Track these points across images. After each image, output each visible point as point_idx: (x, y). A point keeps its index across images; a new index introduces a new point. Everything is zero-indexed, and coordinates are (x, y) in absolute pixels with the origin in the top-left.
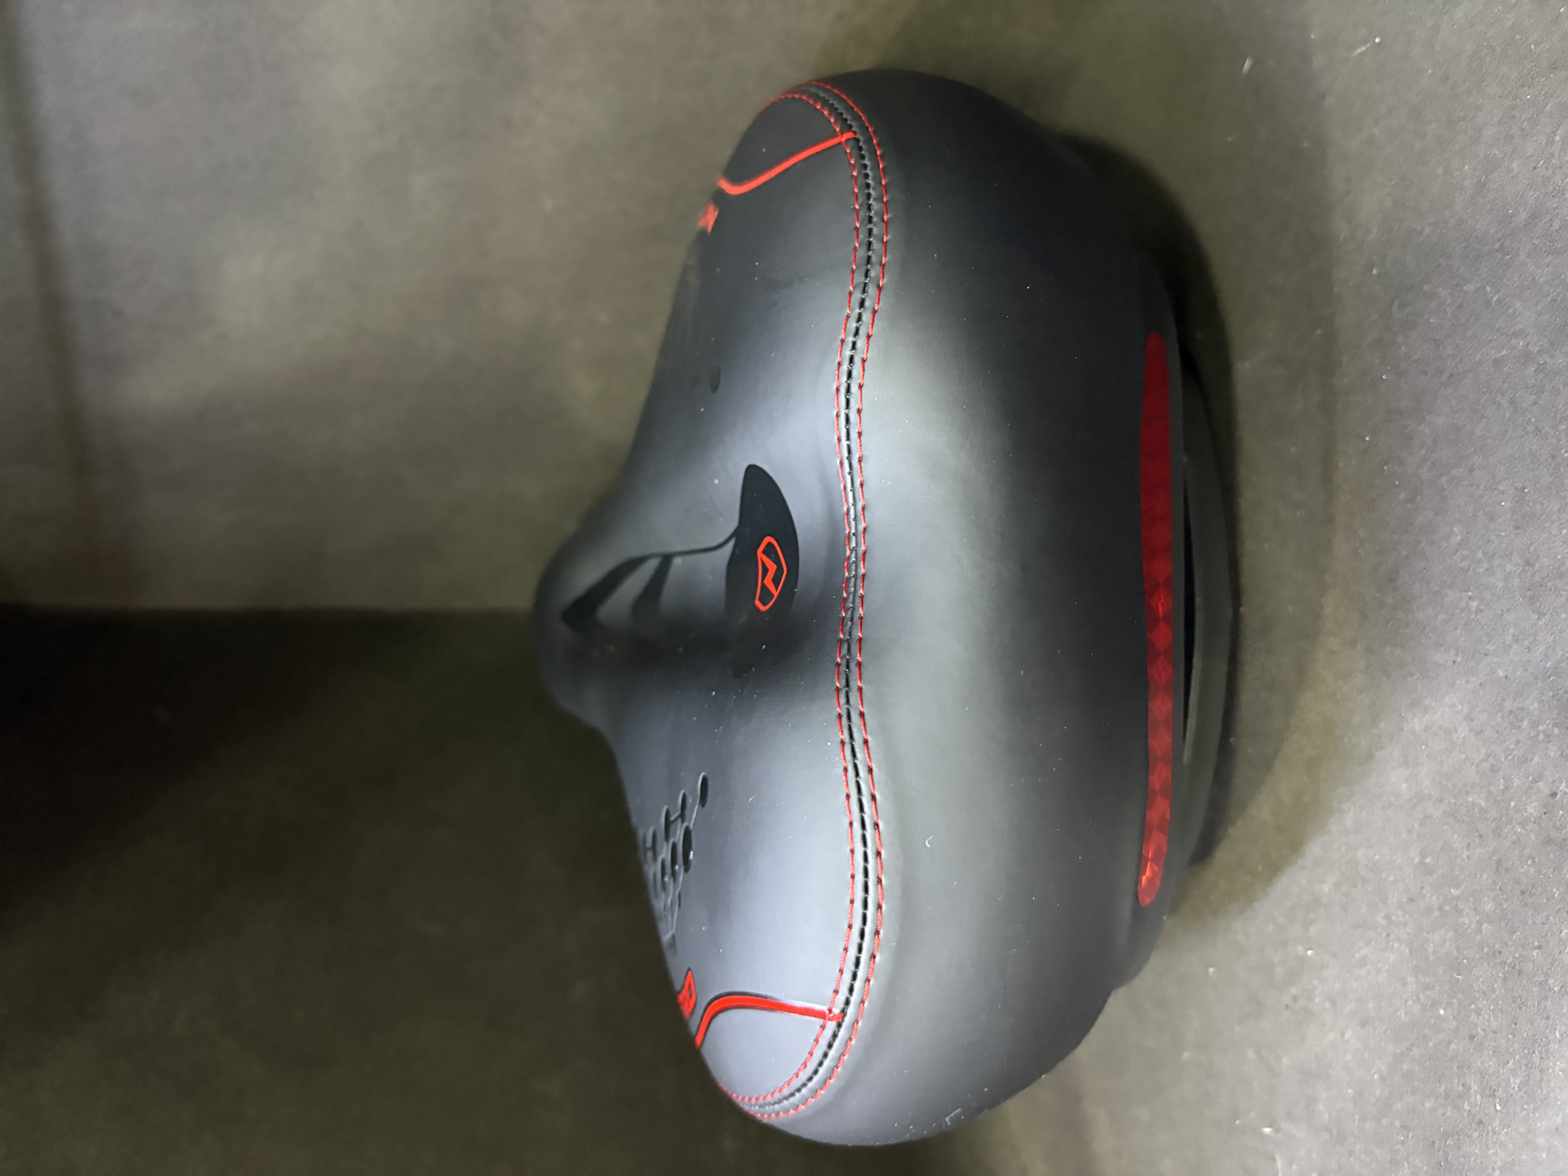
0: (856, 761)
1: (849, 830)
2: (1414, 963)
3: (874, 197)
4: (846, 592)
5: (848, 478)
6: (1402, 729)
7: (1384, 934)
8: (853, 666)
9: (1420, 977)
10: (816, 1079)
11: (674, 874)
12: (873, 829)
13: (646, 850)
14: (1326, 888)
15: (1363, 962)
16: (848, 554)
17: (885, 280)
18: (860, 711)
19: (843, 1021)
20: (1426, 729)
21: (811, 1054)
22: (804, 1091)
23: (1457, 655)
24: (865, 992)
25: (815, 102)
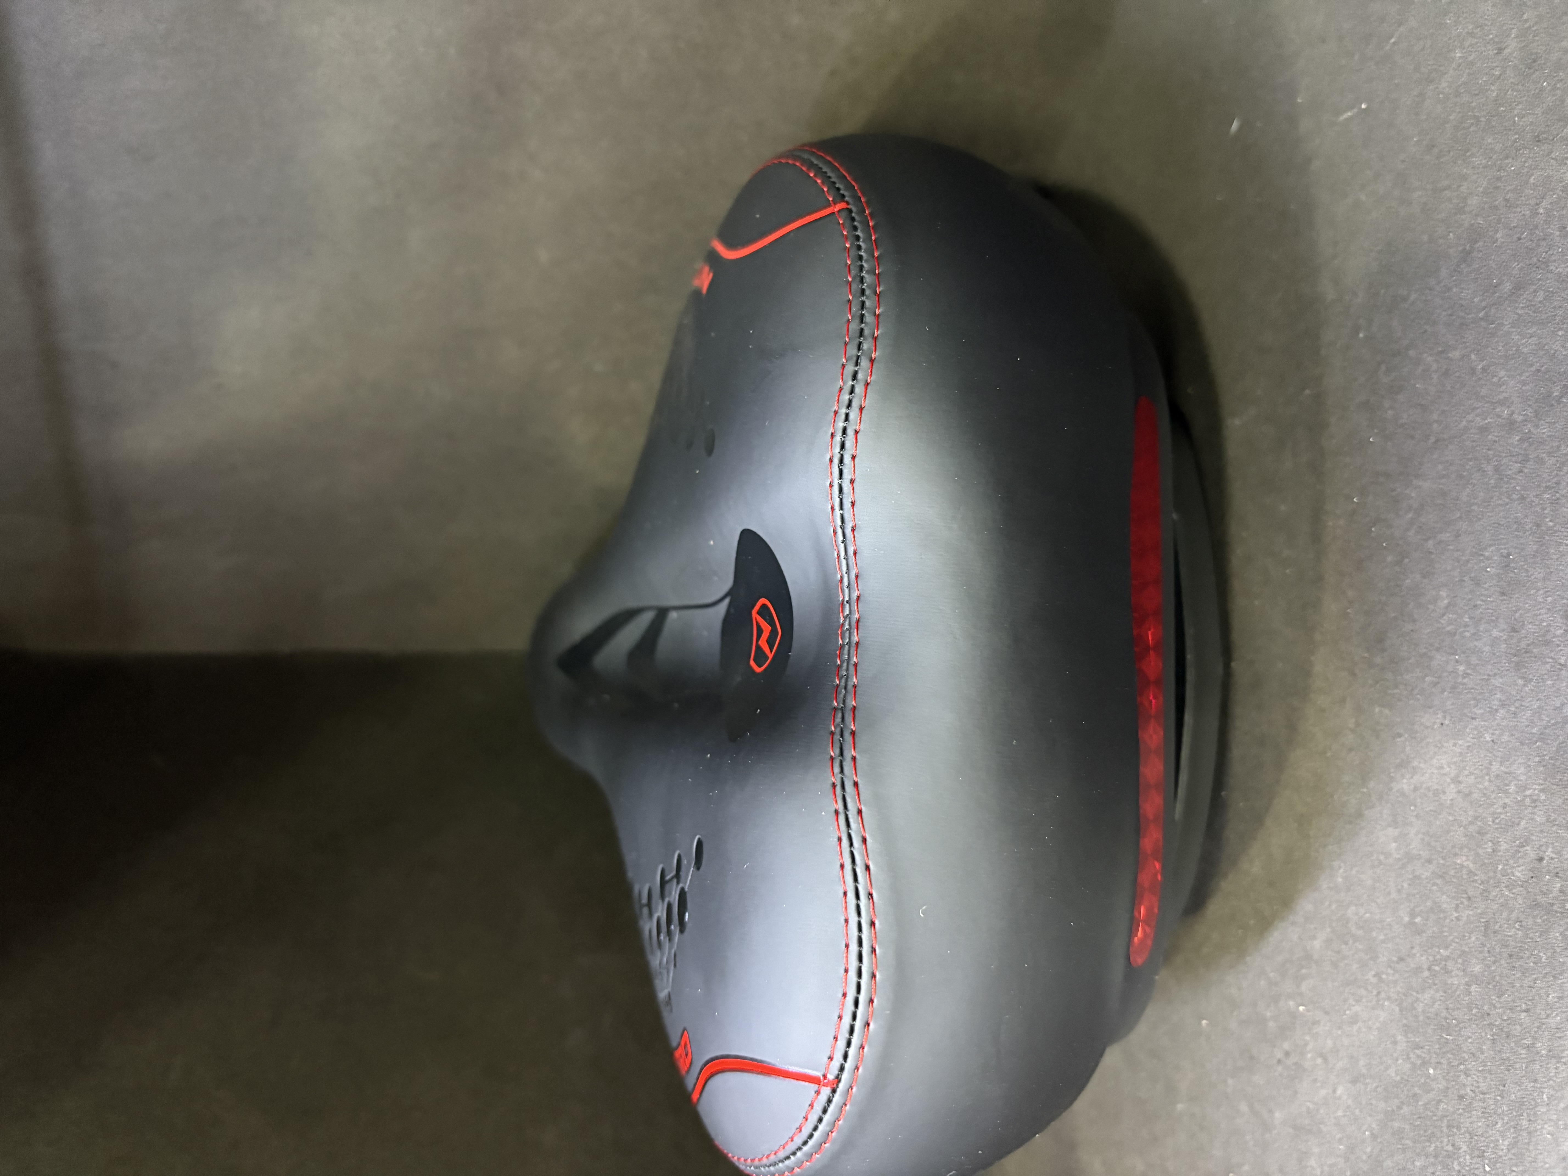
0: (850, 831)
1: (843, 899)
2: (1405, 1021)
3: (866, 269)
4: (840, 659)
5: (842, 546)
6: (1391, 789)
7: (1375, 993)
8: (847, 736)
9: (1409, 1035)
10: (811, 1143)
11: (669, 933)
12: (867, 899)
13: (642, 906)
14: (1317, 944)
15: (1354, 1020)
16: (842, 621)
17: (877, 354)
18: (854, 781)
19: (837, 1086)
20: (1416, 789)
21: (806, 1118)
22: (799, 1154)
23: (1445, 717)
24: (860, 1059)
25: (809, 169)
